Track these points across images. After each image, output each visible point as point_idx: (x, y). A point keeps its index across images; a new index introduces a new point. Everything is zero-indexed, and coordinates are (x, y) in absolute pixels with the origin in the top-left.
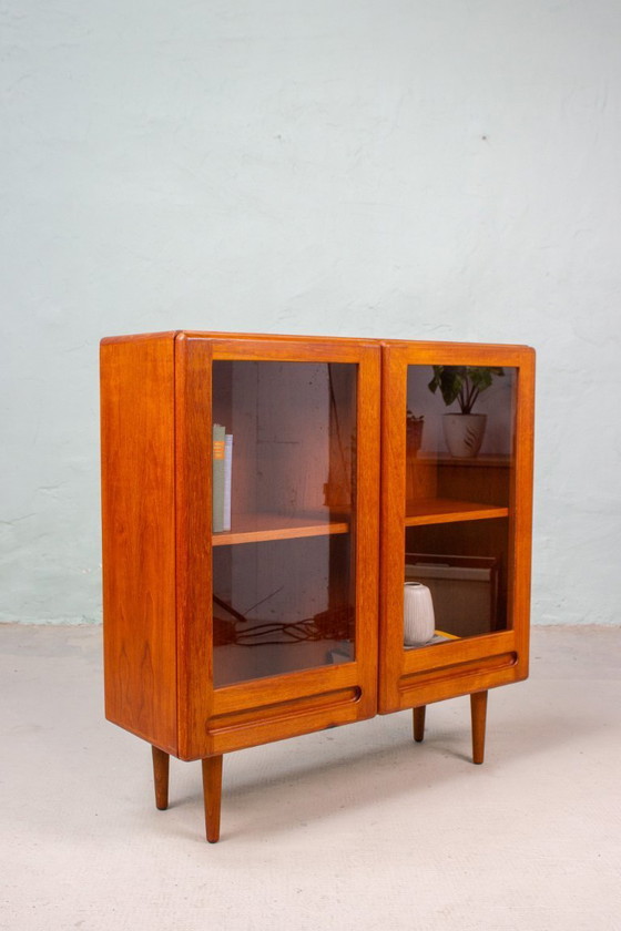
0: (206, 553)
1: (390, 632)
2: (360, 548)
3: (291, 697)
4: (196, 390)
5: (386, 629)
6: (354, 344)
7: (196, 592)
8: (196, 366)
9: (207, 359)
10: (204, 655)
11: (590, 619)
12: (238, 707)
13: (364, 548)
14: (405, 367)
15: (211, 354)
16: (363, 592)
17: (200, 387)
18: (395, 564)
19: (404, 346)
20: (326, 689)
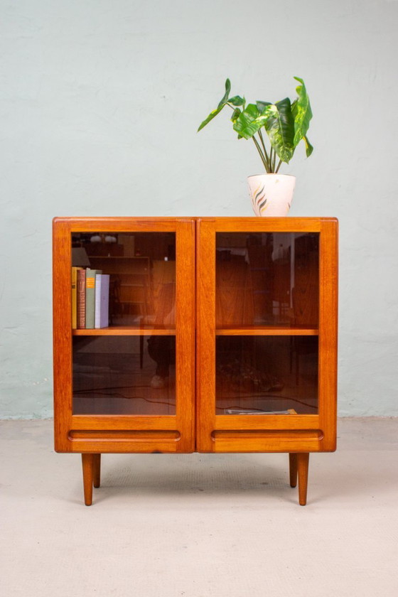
0: (67, 338)
1: (203, 400)
2: (177, 345)
3: (126, 429)
4: (60, 249)
5: (200, 398)
6: (173, 221)
7: (61, 359)
8: (61, 235)
9: (67, 232)
10: (65, 394)
11: (371, 413)
12: (88, 428)
13: (181, 345)
14: (214, 234)
15: (69, 229)
16: (181, 372)
17: (63, 246)
18: (207, 358)
19: (212, 221)
20: (152, 429)
